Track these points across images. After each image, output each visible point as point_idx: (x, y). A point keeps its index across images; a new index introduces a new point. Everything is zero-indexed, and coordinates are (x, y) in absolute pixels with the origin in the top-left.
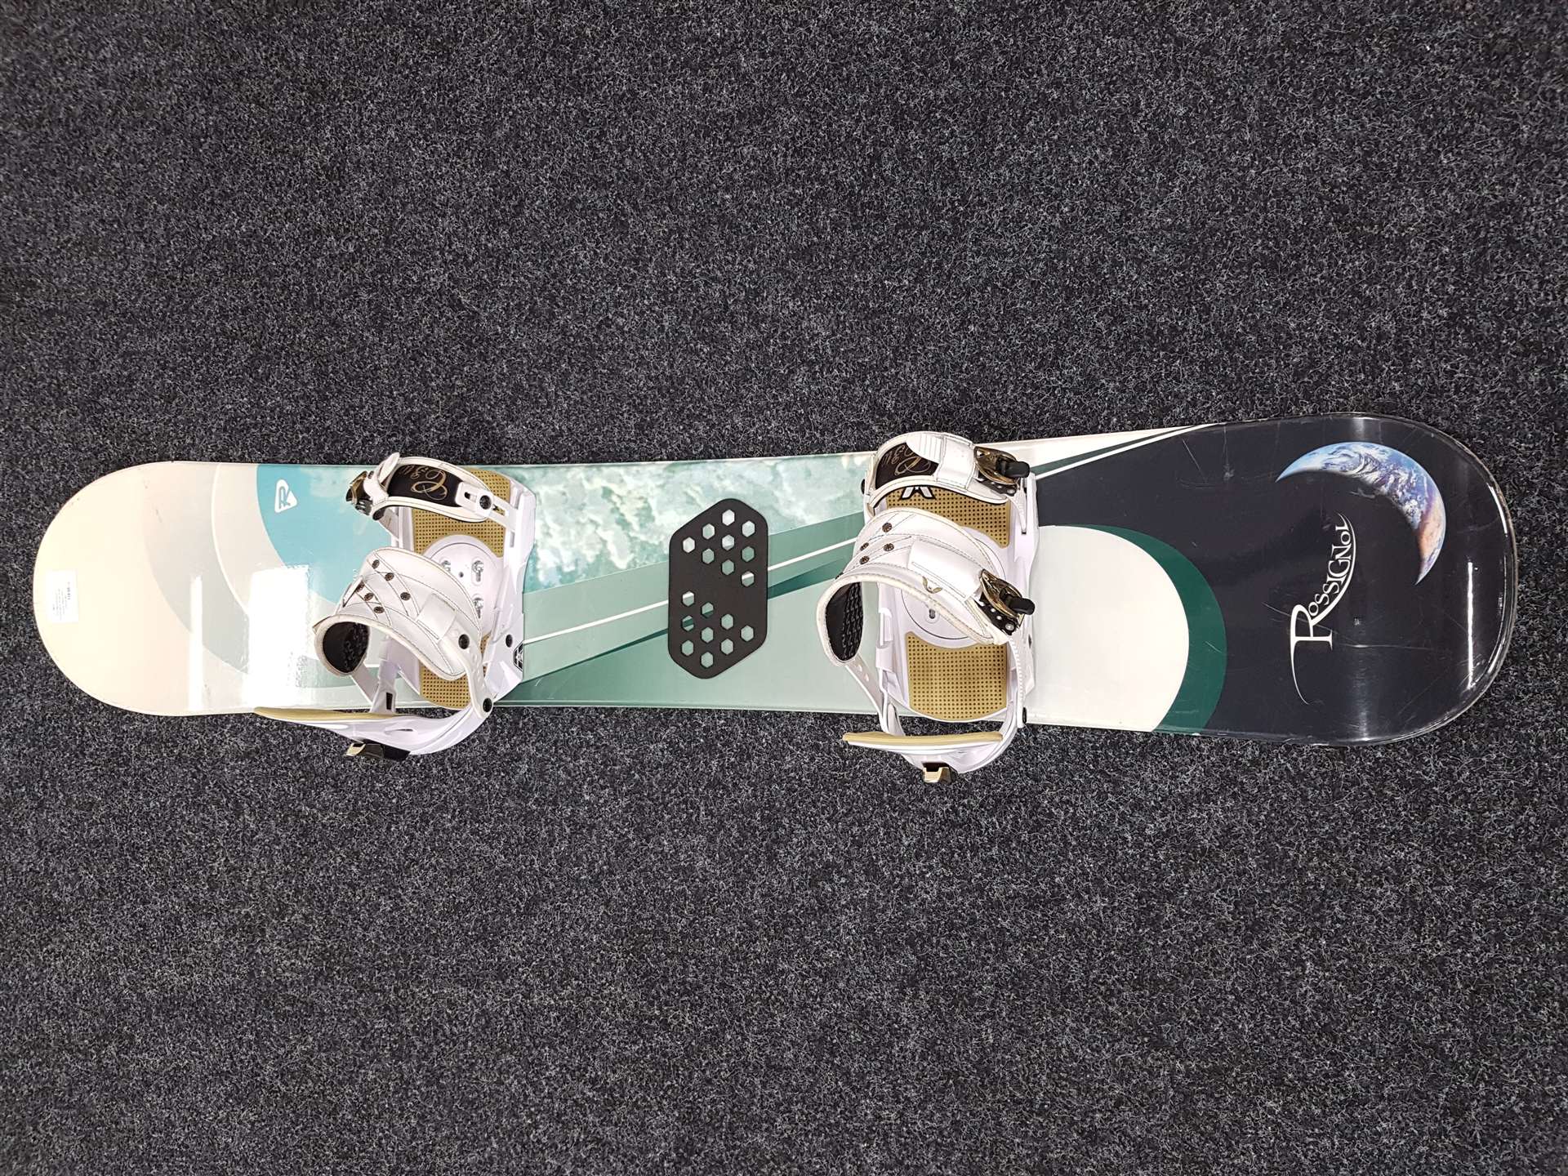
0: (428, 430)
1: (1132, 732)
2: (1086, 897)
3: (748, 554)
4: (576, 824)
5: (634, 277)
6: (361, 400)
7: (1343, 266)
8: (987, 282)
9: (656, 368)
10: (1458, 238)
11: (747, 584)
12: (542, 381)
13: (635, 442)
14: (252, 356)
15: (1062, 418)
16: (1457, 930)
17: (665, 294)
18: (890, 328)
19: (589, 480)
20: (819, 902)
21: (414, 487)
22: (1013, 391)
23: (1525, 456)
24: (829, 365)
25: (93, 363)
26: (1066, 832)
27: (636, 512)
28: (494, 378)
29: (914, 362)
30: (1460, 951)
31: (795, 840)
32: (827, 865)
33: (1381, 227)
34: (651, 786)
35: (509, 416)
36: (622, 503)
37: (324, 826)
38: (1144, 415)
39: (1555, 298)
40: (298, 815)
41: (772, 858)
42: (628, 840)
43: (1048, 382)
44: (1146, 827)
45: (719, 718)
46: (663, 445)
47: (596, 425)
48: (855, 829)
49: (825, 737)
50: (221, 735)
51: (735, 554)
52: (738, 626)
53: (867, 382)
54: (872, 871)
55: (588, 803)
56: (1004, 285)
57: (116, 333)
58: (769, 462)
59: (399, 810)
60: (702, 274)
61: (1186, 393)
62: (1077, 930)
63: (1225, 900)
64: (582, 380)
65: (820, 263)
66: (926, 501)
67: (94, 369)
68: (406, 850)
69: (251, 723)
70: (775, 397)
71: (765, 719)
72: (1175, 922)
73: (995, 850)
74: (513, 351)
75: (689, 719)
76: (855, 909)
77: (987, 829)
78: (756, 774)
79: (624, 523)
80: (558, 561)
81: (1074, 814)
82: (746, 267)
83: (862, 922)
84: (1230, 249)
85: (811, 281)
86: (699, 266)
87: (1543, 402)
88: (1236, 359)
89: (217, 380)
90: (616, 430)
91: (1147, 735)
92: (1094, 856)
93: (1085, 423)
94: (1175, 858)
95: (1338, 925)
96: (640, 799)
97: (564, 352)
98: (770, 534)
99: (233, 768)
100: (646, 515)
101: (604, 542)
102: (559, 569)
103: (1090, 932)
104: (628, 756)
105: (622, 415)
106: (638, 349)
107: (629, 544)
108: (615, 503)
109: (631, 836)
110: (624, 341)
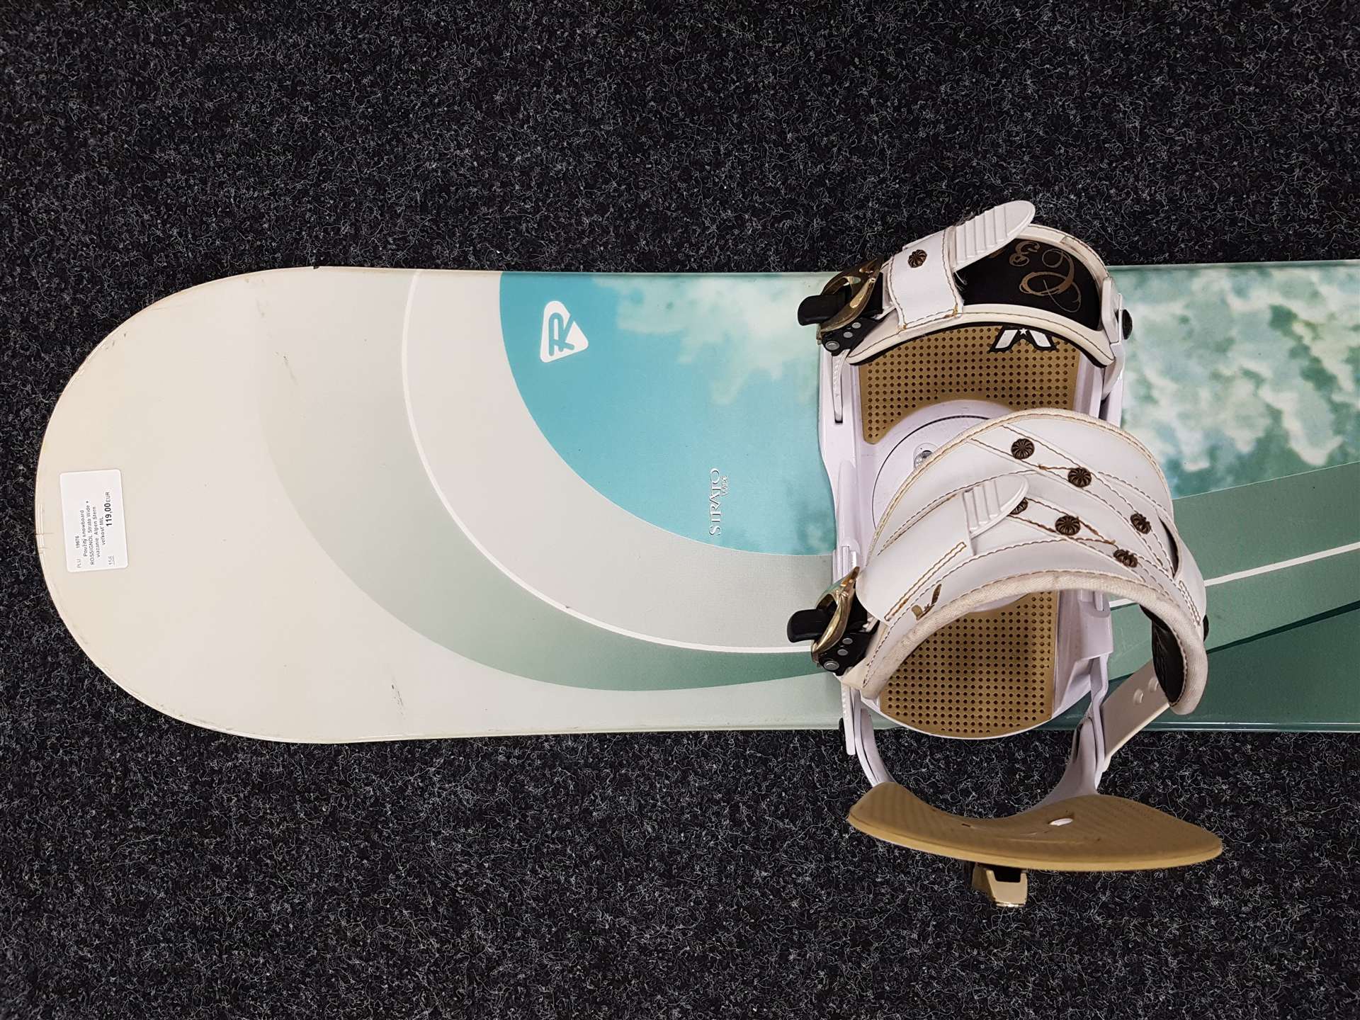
0: (862, 205)
4: (1189, 951)
6: (717, 150)
12: (1110, 108)
13: (1319, 222)
14: (480, 70)
19: (1240, 292)
21: (1024, 284)
25: (140, 86)
27: (1345, 355)
28: (1006, 106)
35: (1037, 176)
36: (1316, 337)
37: (643, 949)
40: (587, 927)
42: (1310, 983)
47: (1232, 191)
50: (423, 778)
55: (1218, 912)
57: (190, 32)
59: (806, 921)
64: (1198, 106)
67: (143, 98)
68: (822, 997)
69: (487, 756)
74: (1047, 53)
79: (1319, 377)
80: (1170, 450)
89: (406, 114)
90: (1276, 201)
96: (1331, 905)
97: (1158, 56)
99: (448, 841)
101: (1276, 415)
102: (1174, 467)
104: (1304, 824)
105: (1291, 170)
106: (1322, 47)
107: (1332, 417)
108: (1300, 338)
109: (1314, 976)
110: (1291, 34)
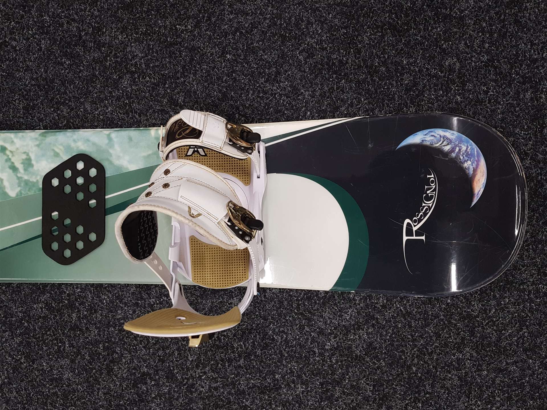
1: (318, 291)
2: (293, 385)
3: (93, 188)
5: (22, 17)
7: (431, 30)
8: (237, 30)
9: (36, 73)
10: (491, 18)
11: (93, 206)
13: (23, 118)
15: (280, 111)
16: (488, 395)
17: (42, 28)
18: (180, 54)
20: (138, 396)
22: (252, 95)
23: (523, 139)
24: (143, 74)
26: (282, 349)
27: (21, 162)
29: (195, 74)
30: (489, 406)
31: (124, 360)
32: (144, 374)
33: (451, 10)
34: (35, 330)
36: (13, 156)
38: (325, 111)
39: (539, 54)
41: (110, 371)
42: (21, 363)
43: (272, 90)
44: (326, 344)
45: (77, 288)
46: (41, 120)
48: (160, 353)
49: (142, 298)
51: (84, 188)
52: (87, 233)
53: (167, 86)
54: (170, 376)
56: (246, 32)
58: (106, 131)
60: (65, 17)
61: (348, 99)
62: (288, 404)
63: (368, 384)
65: (138, 13)
66: (201, 157)
70: (110, 92)
71: (105, 288)
72: (341, 397)
73: (242, 361)
75: (58, 289)
76: (161, 399)
77: (237, 349)
78: (100, 322)
79: (14, 169)
81: (286, 338)
82: (93, 13)
83: (164, 406)
84: (372, 18)
85: (133, 23)
86: (63, 12)
87: (532, 109)
88: (375, 81)
90: (11, 111)
91: (326, 292)
92: (297, 362)
93: (292, 114)
94: (341, 361)
95: (428, 395)
96: (28, 338)
98: (106, 176)
100: (28, 163)
101: (2, 180)
103: (294, 405)
104: (20, 312)
105: (15, 101)
106: (25, 61)
107: (17, 181)
108: (8, 156)
109: (22, 361)
110: (16, 56)
